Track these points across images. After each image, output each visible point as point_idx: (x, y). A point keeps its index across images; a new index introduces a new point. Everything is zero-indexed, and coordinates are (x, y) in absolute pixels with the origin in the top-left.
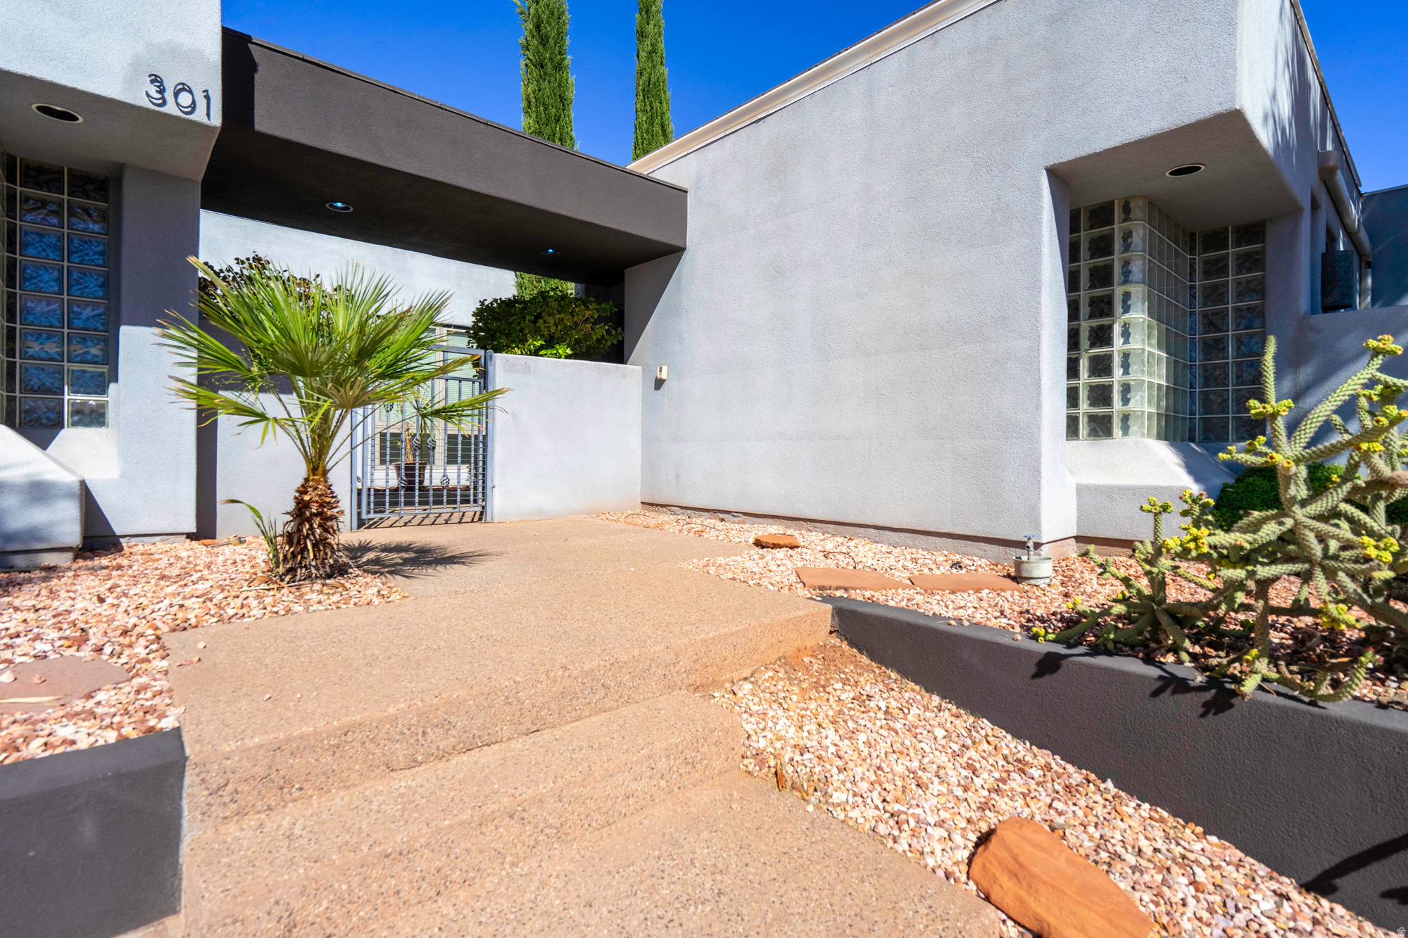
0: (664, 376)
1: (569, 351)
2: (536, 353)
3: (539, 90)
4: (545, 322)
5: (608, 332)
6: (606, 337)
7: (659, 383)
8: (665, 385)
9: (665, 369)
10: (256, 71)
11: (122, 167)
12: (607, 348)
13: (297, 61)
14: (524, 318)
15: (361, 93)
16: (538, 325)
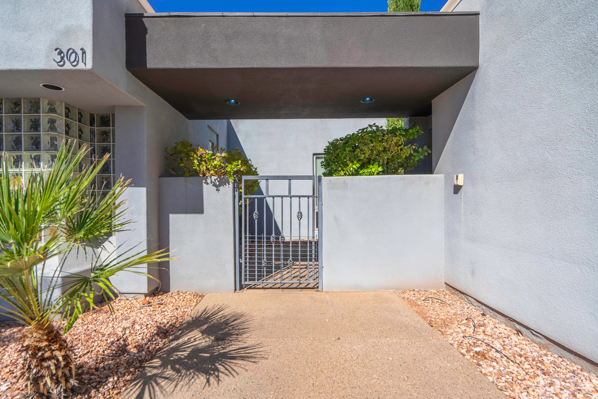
0: (460, 182)
1: (380, 169)
2: (356, 173)
3: (397, 7)
4: (361, 150)
5: (415, 150)
6: (415, 154)
7: (457, 189)
8: (462, 191)
9: (461, 177)
10: (146, 33)
11: (114, 107)
12: (416, 162)
13: (167, 18)
14: (345, 150)
15: (203, 25)
16: (356, 153)
